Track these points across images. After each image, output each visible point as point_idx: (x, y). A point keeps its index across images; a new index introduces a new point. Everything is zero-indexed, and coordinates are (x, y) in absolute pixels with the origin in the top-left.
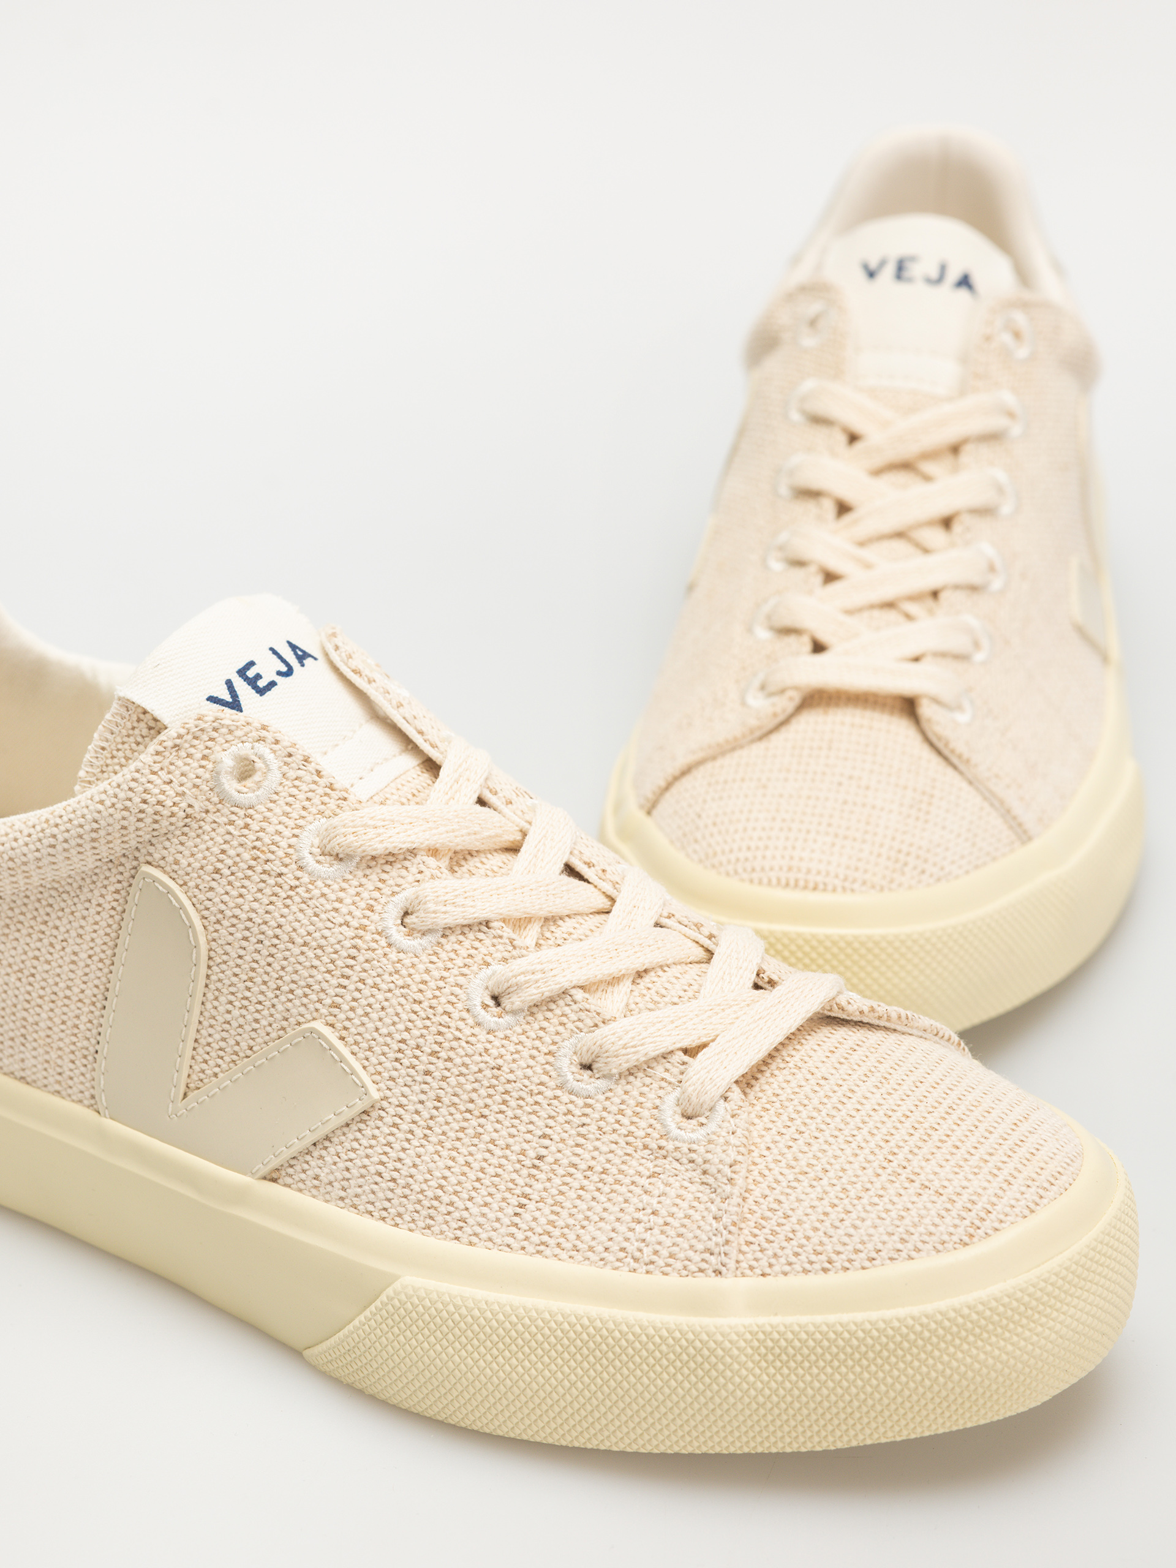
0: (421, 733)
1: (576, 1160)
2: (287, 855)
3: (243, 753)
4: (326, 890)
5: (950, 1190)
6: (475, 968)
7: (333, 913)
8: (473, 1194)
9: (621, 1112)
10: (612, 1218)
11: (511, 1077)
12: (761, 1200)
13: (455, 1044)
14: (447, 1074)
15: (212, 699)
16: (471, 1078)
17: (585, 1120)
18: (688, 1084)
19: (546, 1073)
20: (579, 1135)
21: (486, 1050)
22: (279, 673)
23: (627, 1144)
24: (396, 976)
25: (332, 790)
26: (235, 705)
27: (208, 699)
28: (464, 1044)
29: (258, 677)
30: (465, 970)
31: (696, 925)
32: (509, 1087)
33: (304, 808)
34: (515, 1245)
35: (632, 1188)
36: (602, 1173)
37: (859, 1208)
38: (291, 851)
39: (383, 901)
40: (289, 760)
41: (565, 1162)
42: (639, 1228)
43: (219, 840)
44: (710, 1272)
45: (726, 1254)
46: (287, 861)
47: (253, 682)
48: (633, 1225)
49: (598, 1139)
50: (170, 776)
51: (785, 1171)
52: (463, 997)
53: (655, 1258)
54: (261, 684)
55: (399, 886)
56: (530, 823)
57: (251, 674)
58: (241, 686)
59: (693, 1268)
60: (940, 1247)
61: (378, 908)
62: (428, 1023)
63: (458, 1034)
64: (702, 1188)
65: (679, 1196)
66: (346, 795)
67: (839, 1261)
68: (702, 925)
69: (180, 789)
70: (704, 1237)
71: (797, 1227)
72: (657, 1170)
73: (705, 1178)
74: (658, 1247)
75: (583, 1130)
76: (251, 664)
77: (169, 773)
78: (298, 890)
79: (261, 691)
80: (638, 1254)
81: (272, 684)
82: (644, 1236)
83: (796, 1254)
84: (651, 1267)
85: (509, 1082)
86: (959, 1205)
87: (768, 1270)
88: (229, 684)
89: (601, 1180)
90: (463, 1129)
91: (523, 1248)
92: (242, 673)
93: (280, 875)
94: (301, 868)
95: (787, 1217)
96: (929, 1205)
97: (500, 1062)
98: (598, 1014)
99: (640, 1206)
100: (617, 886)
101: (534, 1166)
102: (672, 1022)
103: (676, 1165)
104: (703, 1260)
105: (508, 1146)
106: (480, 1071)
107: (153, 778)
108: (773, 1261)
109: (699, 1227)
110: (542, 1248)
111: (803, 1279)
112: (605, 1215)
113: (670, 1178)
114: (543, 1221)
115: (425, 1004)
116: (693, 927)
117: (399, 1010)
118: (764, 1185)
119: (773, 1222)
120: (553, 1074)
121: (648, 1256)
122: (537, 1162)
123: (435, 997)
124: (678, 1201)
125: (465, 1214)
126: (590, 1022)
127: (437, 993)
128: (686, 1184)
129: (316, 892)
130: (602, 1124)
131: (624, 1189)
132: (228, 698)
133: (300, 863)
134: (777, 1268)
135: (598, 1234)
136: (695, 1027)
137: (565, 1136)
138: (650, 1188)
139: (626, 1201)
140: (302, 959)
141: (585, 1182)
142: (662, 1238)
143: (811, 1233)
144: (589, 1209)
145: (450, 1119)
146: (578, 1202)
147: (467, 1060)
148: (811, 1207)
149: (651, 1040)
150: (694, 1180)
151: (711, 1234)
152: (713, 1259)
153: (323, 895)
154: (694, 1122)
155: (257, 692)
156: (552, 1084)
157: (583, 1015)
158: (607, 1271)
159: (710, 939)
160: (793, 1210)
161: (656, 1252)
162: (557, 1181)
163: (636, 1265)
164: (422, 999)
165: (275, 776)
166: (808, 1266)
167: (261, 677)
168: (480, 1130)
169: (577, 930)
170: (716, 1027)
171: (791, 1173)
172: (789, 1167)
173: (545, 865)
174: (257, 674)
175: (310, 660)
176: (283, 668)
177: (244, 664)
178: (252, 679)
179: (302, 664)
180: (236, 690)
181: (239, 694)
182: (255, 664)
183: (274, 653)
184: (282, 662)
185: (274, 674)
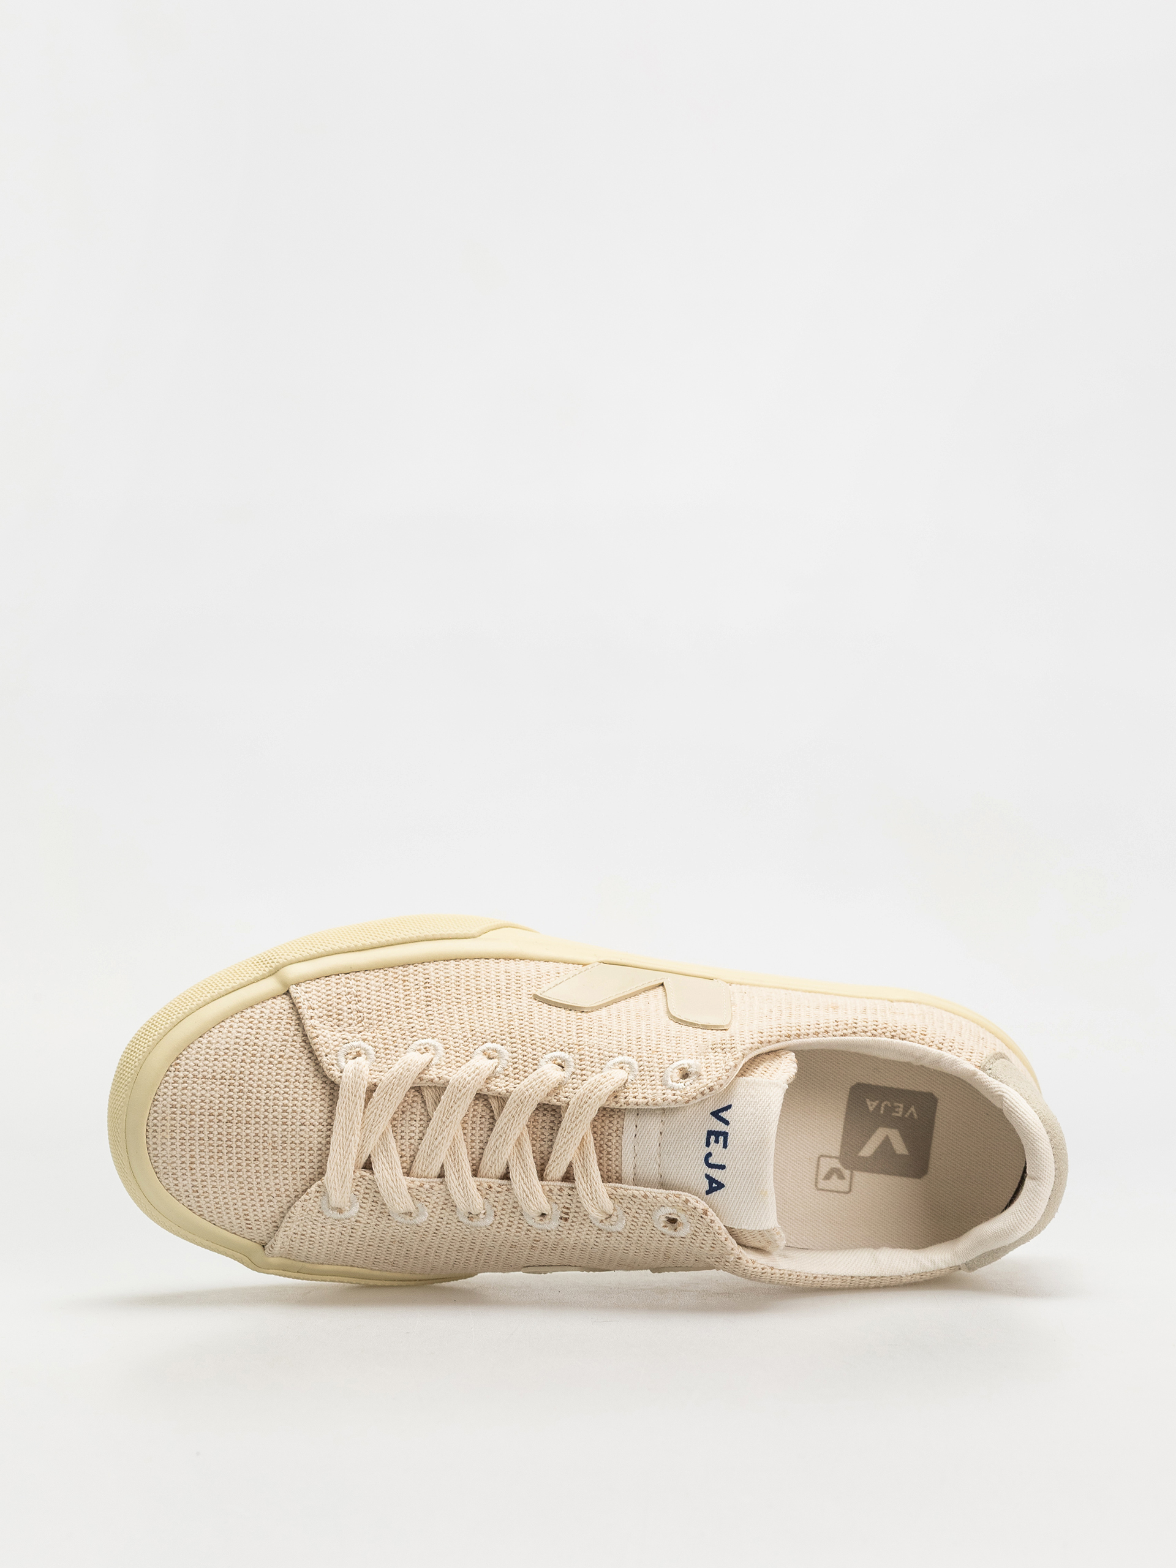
15: (729, 1107)
22: (709, 1155)
26: (716, 1114)
27: (732, 1105)
29: (717, 1141)
47: (717, 1134)
51: (292, 1053)
52: (509, 1048)
54: (713, 1138)
55: (573, 1079)
57: (721, 1139)
58: (720, 1127)
61: (578, 1061)
69: (715, 1048)
71: (269, 1025)
76: (725, 1146)
77: (725, 1053)
79: (710, 1133)
81: (708, 1144)
88: (727, 1123)
92: (725, 1135)
95: (277, 1028)
102: (390, 1095)
107: (730, 1046)
119: (283, 1022)
132: (722, 1114)
143: (260, 1025)
148: (267, 1039)
155: (711, 1131)
160: (276, 1034)
169: (479, 1135)
170: (370, 1112)
171: (288, 1053)
172: (291, 1057)
173: (518, 1164)
174: (718, 1143)
175: (707, 1188)
176: (711, 1160)
177: (728, 1142)
178: (718, 1137)
179: (707, 1176)
180: (721, 1123)
181: (719, 1121)
182: (723, 1147)
183: (722, 1167)
184: (714, 1164)
185: (712, 1152)
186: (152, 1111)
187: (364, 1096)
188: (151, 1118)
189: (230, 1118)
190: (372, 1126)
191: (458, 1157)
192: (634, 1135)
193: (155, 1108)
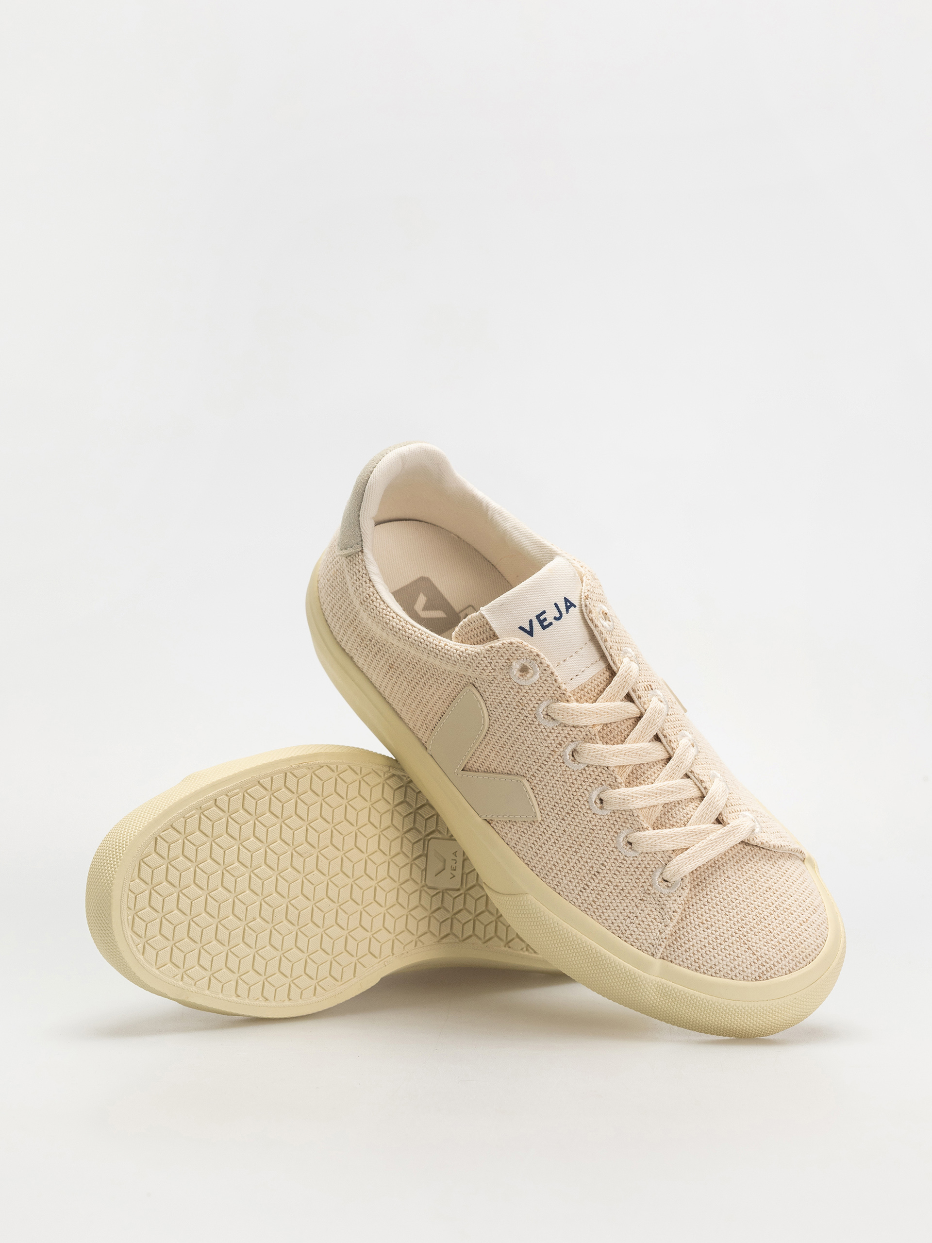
0: (611, 655)
1: (612, 880)
2: (532, 710)
3: (525, 664)
4: (544, 730)
5: (759, 954)
6: (596, 785)
7: (544, 741)
8: (567, 875)
9: (637, 868)
10: (619, 911)
11: (597, 836)
12: (681, 929)
13: (578, 813)
14: (571, 823)
15: (521, 628)
16: (581, 829)
17: (621, 865)
18: (668, 869)
19: (612, 840)
20: (617, 870)
21: (590, 821)
22: (555, 618)
23: (636, 882)
24: (563, 777)
25: (560, 689)
26: (530, 633)
27: (519, 628)
28: (582, 815)
29: (545, 619)
30: (592, 785)
31: (701, 781)
32: (595, 839)
33: (545, 693)
34: (577, 904)
35: (631, 902)
36: (622, 890)
37: (719, 949)
38: (534, 709)
39: (567, 743)
40: (544, 672)
41: (608, 879)
42: (628, 921)
43: (505, 692)
44: (650, 953)
45: (658, 949)
46: (531, 712)
47: (541, 622)
48: (626, 918)
49: (624, 875)
50: (491, 661)
51: (696, 919)
52: (588, 795)
53: (630, 936)
54: (545, 623)
55: (575, 738)
56: (646, 710)
57: (542, 618)
58: (536, 624)
59: (644, 948)
60: (746, 978)
61: (564, 745)
62: (570, 800)
63: (580, 810)
64: (659, 914)
65: (648, 914)
66: (565, 693)
67: (703, 969)
68: (704, 782)
69: (494, 668)
70: (652, 938)
71: (691, 947)
72: (645, 898)
73: (661, 911)
74: (633, 933)
75: (619, 869)
76: (544, 612)
77: (491, 659)
78: (532, 725)
79: (544, 628)
80: (624, 931)
81: (551, 624)
82: (629, 925)
83: (687, 959)
84: (627, 940)
85: (595, 837)
86: (760, 962)
87: (673, 960)
88: (531, 621)
89: (620, 893)
90: (571, 847)
91: (580, 906)
92: (538, 617)
93: (526, 717)
94: (536, 718)
95: (689, 941)
96: (748, 958)
97: (594, 828)
98: (641, 825)
99: (632, 911)
100: (674, 750)
101: (595, 875)
102: (672, 837)
103: (652, 899)
104: (648, 947)
105: (587, 862)
106: (585, 828)
107: (484, 659)
108: (677, 958)
109: (652, 932)
110: (587, 910)
111: (686, 970)
112: (616, 908)
113: (648, 905)
114: (591, 899)
115: (571, 793)
116: (699, 781)
117: (560, 790)
118: (685, 923)
119: (683, 941)
120: (615, 841)
121: (628, 935)
122: (596, 874)
123: (575, 791)
124: (647, 916)
125: (561, 881)
126: (637, 826)
127: (577, 790)
128: (654, 910)
129: (540, 730)
130: (628, 870)
131: (627, 901)
132: (528, 629)
133: (536, 716)
134: (677, 962)
135: (611, 915)
136: (681, 841)
137: (612, 868)
138: (639, 905)
139: (627, 906)
140: (525, 752)
141: (613, 891)
142: (636, 930)
143: (696, 952)
144: (611, 903)
145: (567, 840)
146: (608, 898)
147: (581, 822)
148: (700, 941)
149: (659, 844)
150: (657, 909)
151: (655, 938)
152: (653, 949)
153: (542, 732)
154: (666, 884)
155: (542, 628)
156: (613, 845)
157: (634, 822)
158: (609, 932)
159: (705, 789)
160: (692, 939)
161: (631, 935)
162: (602, 885)
163: (622, 936)
164: (570, 790)
165: (537, 677)
166: (690, 966)
167: (546, 620)
168: (578, 850)
169: (648, 772)
170: (690, 842)
171: (697, 921)
172: (698, 918)
173: (646, 734)
174: (545, 618)
175: (573, 608)
176: (558, 615)
177: (541, 612)
178: (542, 620)
179: (567, 611)
180: (533, 625)
181: (534, 627)
182: (545, 613)
183: (556, 605)
184: (558, 611)
185: (553, 618)
186: (798, 968)
187: (686, 852)
188: (802, 966)
189: (762, 920)
190: (696, 835)
191: (670, 772)
192: (577, 677)
193: (795, 967)
